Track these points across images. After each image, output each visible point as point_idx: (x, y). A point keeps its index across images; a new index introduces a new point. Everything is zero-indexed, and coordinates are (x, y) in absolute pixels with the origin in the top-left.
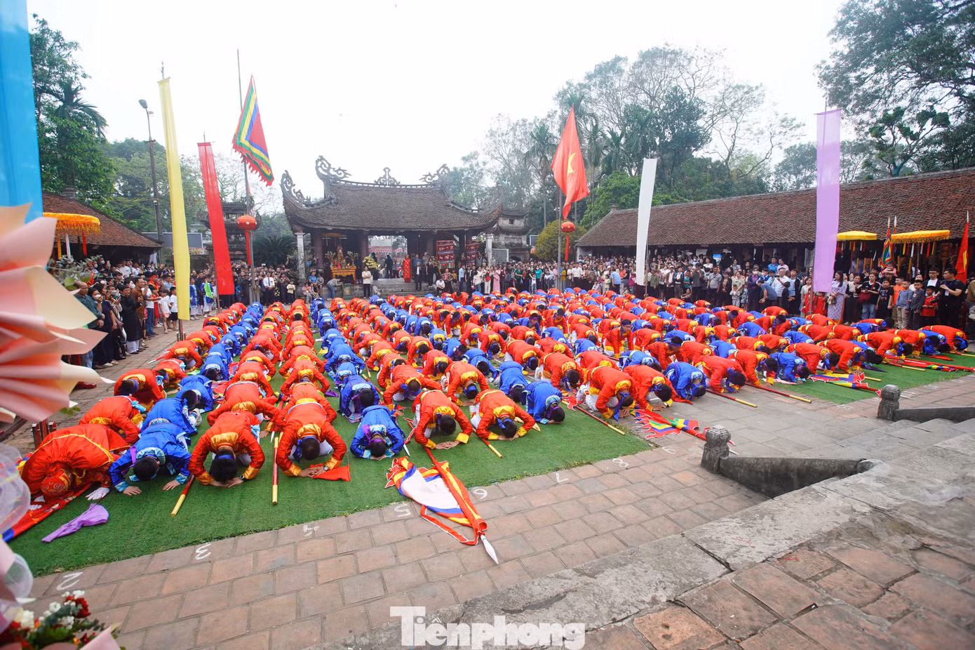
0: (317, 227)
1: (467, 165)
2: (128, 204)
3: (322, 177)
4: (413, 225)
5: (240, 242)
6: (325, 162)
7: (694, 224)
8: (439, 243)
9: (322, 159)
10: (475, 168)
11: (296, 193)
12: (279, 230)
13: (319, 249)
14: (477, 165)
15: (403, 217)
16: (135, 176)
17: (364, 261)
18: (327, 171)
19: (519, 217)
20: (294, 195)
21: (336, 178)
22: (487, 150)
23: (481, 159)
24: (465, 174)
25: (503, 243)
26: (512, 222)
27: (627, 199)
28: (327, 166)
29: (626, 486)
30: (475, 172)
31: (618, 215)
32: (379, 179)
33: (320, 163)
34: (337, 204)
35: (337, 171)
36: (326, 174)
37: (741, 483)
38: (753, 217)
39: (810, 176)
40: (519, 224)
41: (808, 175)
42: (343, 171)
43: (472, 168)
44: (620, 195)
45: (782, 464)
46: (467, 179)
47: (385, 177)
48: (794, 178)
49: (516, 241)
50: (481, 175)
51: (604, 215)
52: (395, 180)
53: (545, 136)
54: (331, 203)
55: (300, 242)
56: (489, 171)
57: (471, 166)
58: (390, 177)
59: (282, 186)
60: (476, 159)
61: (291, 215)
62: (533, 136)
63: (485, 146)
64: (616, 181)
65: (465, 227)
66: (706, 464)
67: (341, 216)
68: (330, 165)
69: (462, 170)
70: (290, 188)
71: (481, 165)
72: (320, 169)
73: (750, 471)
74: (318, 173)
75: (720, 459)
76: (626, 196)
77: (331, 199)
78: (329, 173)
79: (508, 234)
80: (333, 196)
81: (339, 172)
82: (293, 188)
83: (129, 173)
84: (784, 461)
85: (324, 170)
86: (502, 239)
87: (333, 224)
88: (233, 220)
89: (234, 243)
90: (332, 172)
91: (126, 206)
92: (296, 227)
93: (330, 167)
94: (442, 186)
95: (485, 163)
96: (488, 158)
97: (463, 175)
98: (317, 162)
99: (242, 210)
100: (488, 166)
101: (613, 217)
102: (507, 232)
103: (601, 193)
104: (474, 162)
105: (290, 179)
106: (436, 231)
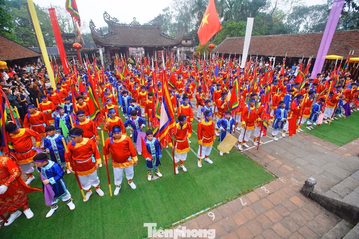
0: (107, 46)
1: (165, 13)
2: (24, 30)
3: (107, 22)
4: (147, 44)
5: (75, 52)
6: (107, 14)
7: (262, 46)
8: (158, 52)
9: (106, 13)
10: (169, 15)
11: (97, 30)
12: (89, 41)
13: (109, 55)
14: (169, 13)
15: (143, 41)
16: (24, 17)
17: (128, 60)
18: (109, 19)
19: (189, 40)
20: (96, 31)
21: (113, 22)
22: (173, 6)
23: (171, 10)
24: (164, 17)
25: (183, 50)
26: (186, 42)
27: (233, 32)
28: (109, 16)
29: (273, 208)
30: (168, 16)
31: (229, 40)
32: (132, 23)
33: (105, 15)
34: (115, 34)
35: (113, 19)
36: (108, 20)
37: (321, 205)
38: (288, 44)
39: (301, 20)
40: (189, 42)
41: (300, 20)
42: (116, 19)
43: (167, 14)
44: (231, 31)
45: (348, 206)
46: (165, 19)
47: (134, 22)
48: (294, 21)
49: (188, 50)
50: (171, 18)
51: (224, 39)
52: (138, 23)
53: (201, 3)
54: (112, 34)
55: (101, 52)
56: (174, 16)
57: (167, 13)
58: (136, 22)
59: (90, 27)
60: (168, 10)
61: (95, 40)
62: (196, 3)
63: (172, 5)
64: (230, 24)
65: (168, 45)
66: (302, 192)
67: (117, 40)
68: (110, 16)
69: (163, 15)
70: (94, 28)
71: (171, 13)
72: (105, 18)
73: (328, 203)
74: (105, 20)
75: (311, 192)
76: (233, 31)
77: (112, 32)
78: (110, 20)
79: (185, 47)
80: (113, 31)
81: (114, 19)
82: (95, 28)
83: (21, 16)
84: (350, 206)
85: (107, 18)
86: (183, 49)
87: (114, 44)
88: (70, 42)
89: (72, 52)
90: (111, 19)
91: (23, 31)
92: (98, 46)
93: (110, 17)
94: (158, 26)
95: (172, 12)
96: (174, 10)
97: (163, 17)
98: (104, 14)
99: (74, 37)
100: (174, 14)
101: (227, 40)
102: (184, 46)
103: (223, 29)
104: (168, 12)
105: (93, 23)
106: (157, 47)
